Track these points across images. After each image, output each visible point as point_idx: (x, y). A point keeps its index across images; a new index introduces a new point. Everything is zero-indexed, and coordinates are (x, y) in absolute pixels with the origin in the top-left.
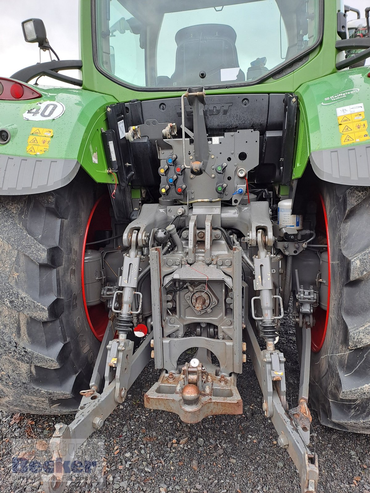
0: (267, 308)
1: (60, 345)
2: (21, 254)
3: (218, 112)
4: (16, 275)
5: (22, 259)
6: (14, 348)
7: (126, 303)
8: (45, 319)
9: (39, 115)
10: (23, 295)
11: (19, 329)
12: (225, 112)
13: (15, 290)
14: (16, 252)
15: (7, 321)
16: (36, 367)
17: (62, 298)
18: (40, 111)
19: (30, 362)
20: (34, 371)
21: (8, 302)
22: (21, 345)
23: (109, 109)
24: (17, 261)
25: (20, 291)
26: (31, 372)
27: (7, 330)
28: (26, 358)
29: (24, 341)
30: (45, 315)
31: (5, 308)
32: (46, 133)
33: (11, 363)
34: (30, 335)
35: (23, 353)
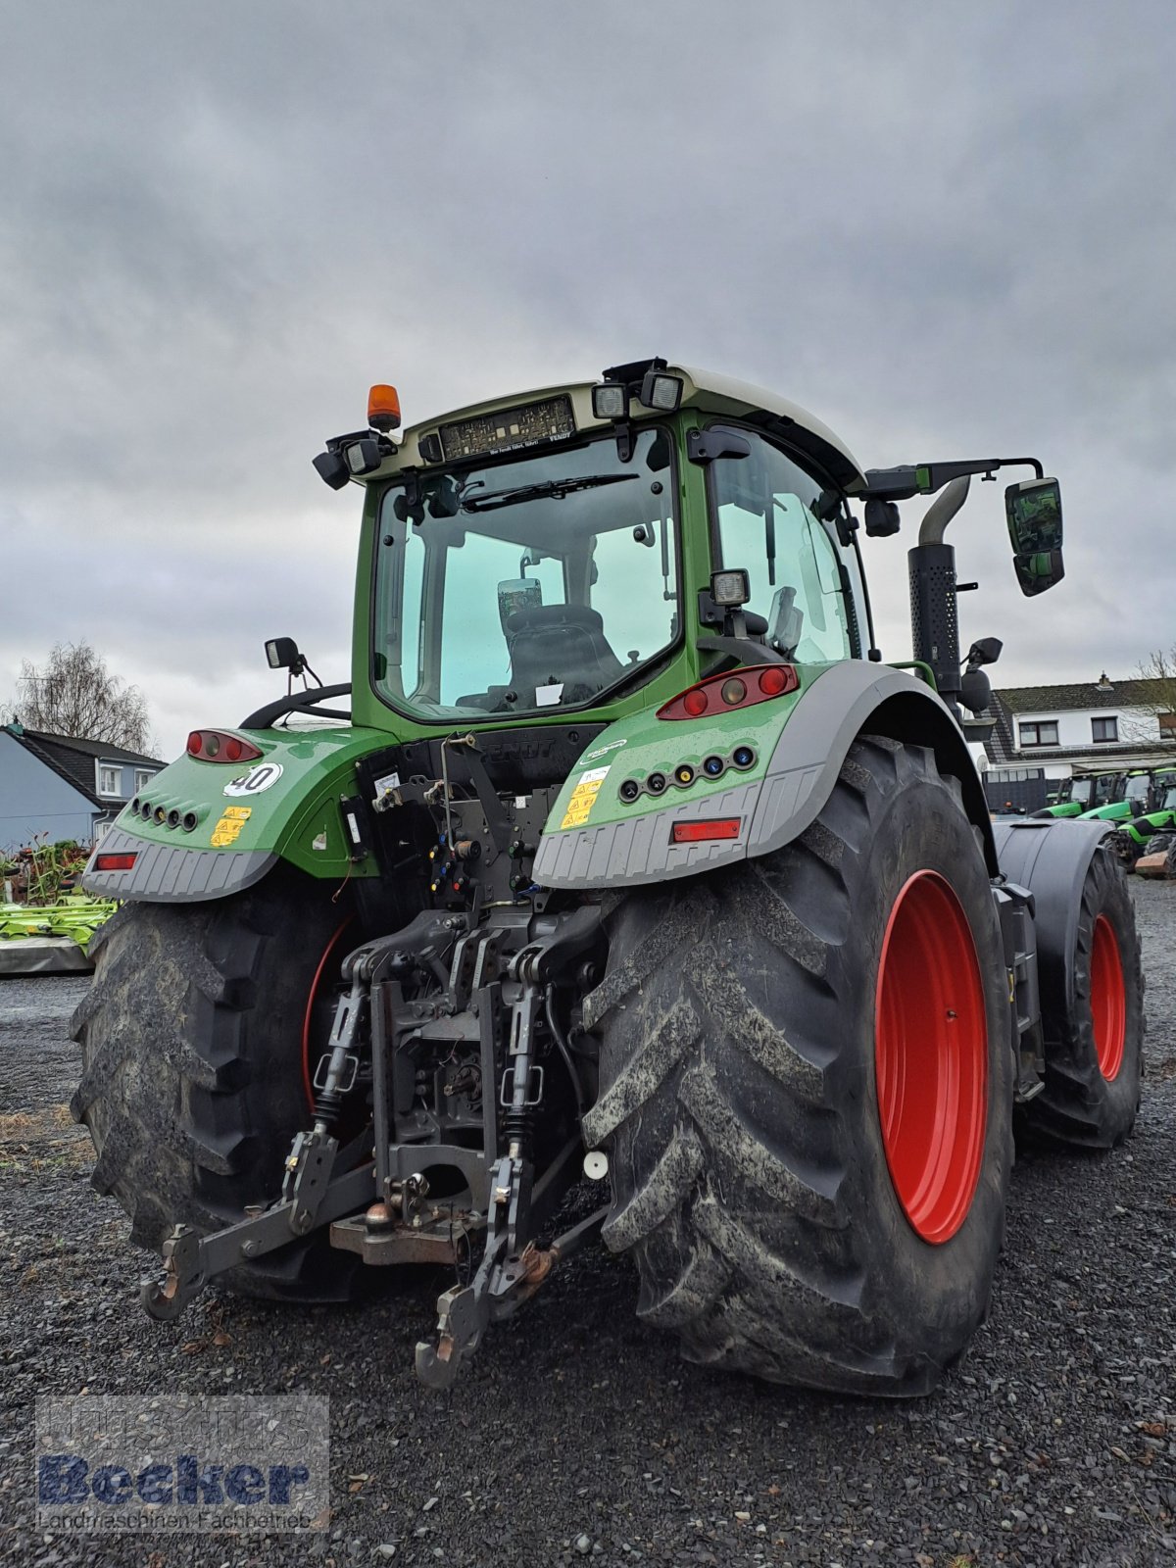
0: (520, 1087)
1: (238, 1138)
2: (193, 987)
3: (536, 754)
4: (183, 1017)
5: (194, 994)
6: (171, 1131)
7: (334, 1073)
8: (212, 1088)
9: (243, 787)
10: (187, 1047)
11: (179, 1100)
12: (546, 754)
13: (178, 1039)
14: (188, 982)
15: (165, 1085)
16: (202, 1169)
17: (248, 1059)
18: (247, 782)
19: (191, 1159)
20: (198, 1177)
21: (167, 1058)
22: (180, 1125)
23: (358, 764)
24: (187, 998)
25: (184, 1041)
26: (195, 1178)
27: (164, 1102)
28: (187, 1149)
29: (185, 1122)
30: (210, 1081)
31: (165, 1067)
32: (243, 813)
33: (169, 1158)
34: (194, 1111)
35: (182, 1140)
